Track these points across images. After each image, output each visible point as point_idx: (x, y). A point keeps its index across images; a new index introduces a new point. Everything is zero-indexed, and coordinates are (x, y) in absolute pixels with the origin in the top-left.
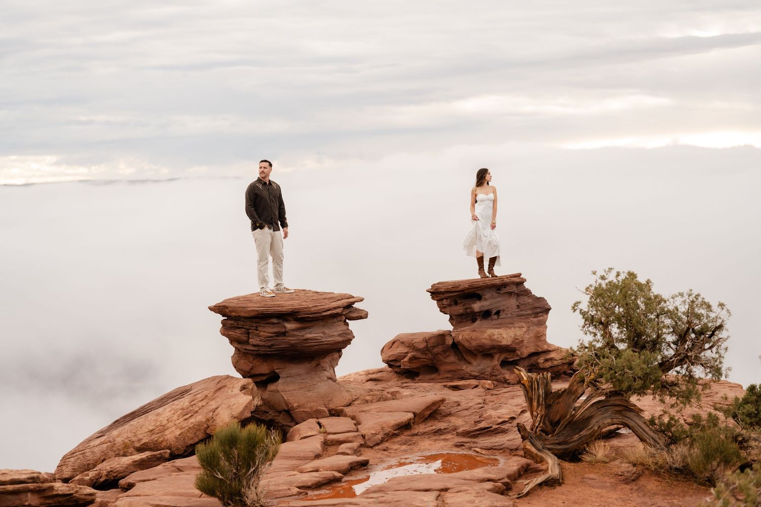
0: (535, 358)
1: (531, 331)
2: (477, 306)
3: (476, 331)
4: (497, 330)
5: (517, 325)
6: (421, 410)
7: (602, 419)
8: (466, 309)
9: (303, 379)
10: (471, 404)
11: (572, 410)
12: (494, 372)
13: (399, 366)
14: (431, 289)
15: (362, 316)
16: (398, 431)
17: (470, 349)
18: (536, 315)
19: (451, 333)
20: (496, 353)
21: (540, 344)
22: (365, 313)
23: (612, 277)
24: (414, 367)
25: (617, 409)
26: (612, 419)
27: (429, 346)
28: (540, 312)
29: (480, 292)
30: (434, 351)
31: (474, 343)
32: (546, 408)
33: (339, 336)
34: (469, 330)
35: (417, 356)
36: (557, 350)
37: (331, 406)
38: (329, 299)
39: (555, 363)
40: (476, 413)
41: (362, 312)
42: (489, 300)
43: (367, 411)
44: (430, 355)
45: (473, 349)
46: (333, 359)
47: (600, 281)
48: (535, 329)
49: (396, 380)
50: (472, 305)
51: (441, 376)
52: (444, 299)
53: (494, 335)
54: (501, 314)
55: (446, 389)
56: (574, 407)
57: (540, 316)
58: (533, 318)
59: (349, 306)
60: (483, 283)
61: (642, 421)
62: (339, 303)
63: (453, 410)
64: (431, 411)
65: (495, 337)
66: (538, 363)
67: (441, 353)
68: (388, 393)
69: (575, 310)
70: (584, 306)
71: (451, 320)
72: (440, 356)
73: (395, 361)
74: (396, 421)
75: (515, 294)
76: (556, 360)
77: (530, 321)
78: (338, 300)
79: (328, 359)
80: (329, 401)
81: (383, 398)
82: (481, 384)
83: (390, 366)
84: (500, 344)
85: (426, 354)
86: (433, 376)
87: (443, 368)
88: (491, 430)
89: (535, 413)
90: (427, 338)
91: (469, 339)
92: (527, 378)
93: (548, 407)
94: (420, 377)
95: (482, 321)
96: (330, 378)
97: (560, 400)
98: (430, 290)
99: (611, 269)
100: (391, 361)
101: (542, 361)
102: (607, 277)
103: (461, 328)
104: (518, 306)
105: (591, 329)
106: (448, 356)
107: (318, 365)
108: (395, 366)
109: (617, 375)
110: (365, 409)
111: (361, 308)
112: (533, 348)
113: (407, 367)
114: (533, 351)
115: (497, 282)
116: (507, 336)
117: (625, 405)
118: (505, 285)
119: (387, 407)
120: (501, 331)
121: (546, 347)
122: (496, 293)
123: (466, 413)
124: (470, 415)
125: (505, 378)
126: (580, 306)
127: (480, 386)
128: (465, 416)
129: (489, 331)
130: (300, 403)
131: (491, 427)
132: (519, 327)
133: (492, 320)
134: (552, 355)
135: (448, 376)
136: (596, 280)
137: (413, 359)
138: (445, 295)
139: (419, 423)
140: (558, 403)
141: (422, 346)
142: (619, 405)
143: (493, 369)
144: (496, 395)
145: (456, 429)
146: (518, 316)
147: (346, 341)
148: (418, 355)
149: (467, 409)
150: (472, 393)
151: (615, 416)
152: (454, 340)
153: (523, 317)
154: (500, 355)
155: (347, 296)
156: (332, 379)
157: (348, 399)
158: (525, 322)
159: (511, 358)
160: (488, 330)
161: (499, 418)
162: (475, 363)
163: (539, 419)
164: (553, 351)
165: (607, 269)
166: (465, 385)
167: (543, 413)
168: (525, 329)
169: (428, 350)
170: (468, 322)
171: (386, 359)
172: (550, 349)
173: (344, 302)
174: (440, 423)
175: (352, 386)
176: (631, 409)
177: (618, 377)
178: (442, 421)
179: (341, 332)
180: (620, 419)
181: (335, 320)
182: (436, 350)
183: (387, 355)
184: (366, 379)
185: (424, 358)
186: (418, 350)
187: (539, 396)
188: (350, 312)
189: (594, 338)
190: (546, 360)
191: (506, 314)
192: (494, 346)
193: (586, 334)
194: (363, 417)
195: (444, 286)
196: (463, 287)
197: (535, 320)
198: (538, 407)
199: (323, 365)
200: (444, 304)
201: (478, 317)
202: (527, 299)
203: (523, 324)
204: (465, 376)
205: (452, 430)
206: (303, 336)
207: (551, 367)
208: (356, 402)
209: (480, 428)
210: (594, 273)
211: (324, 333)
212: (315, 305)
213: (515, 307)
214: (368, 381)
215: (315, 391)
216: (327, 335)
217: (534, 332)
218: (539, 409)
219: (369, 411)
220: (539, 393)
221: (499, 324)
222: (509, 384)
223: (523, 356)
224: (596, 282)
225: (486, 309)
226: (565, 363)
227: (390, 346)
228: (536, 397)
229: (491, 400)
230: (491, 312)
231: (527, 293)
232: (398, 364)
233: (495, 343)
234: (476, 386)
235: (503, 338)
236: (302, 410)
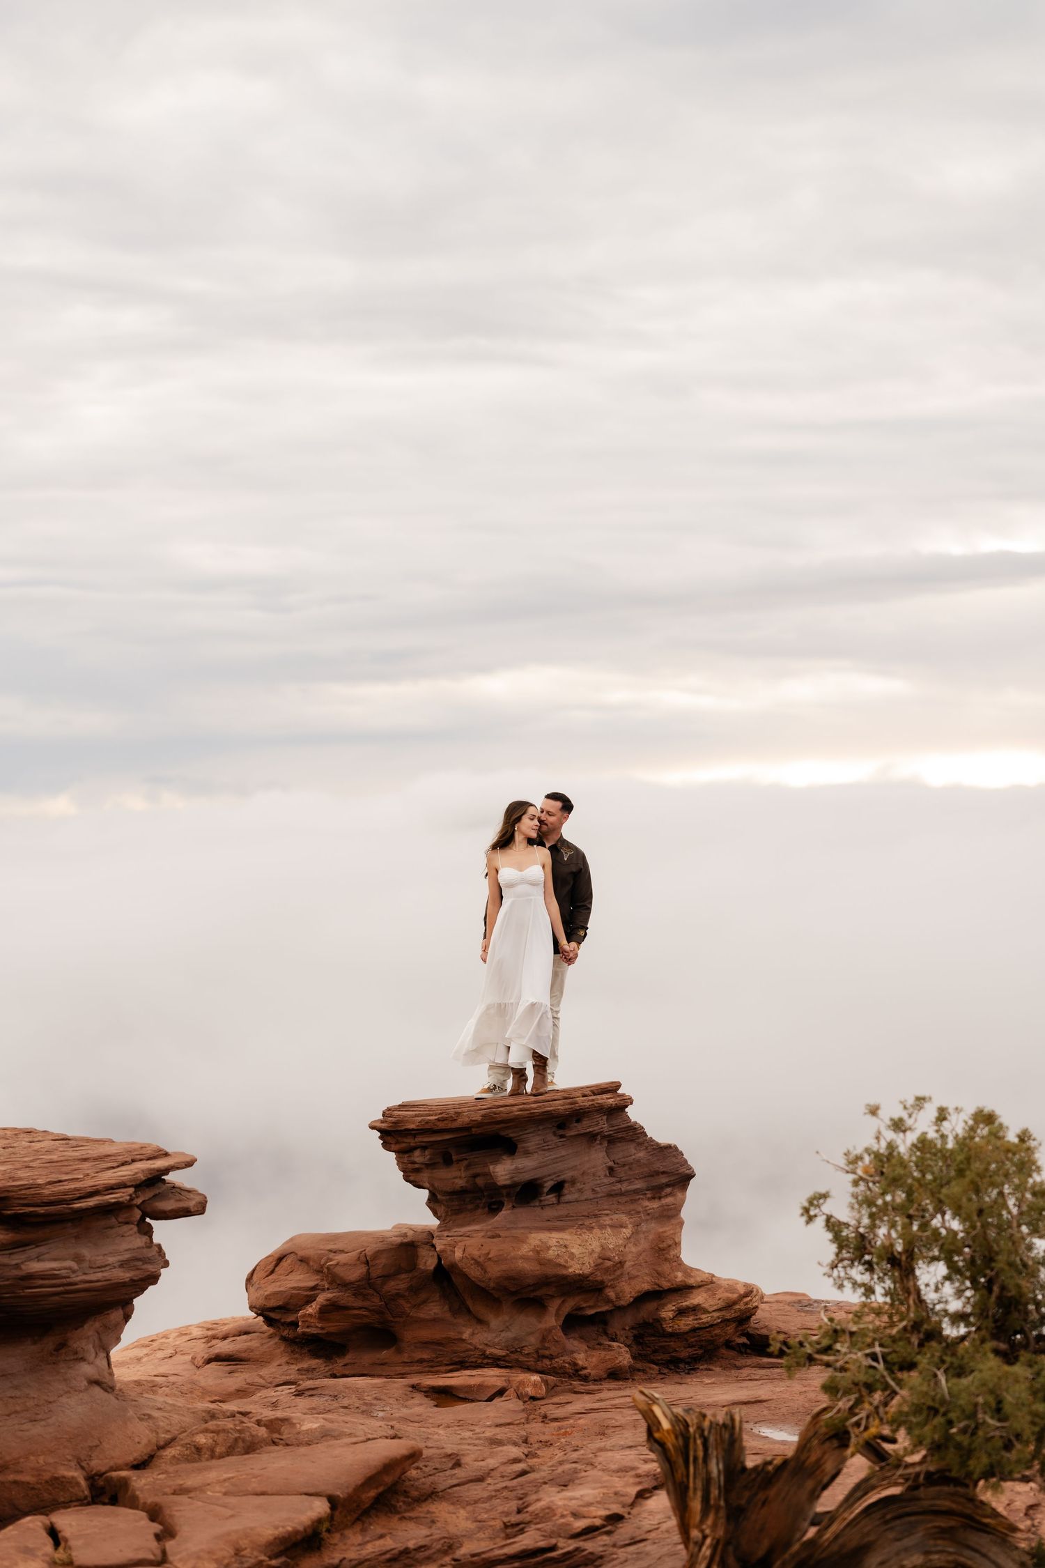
0: (651, 1306)
1: (642, 1236)
2: (503, 1170)
3: (499, 1236)
4: (555, 1235)
5: (607, 1221)
6: (350, 1490)
7: (897, 1554)
8: (475, 1176)
9: (16, 1387)
10: (492, 1462)
11: (806, 1524)
12: (547, 1349)
13: (294, 1324)
14: (382, 1122)
15: (188, 1207)
16: (282, 1559)
17: (483, 1285)
18: (656, 1192)
19: (434, 1241)
20: (552, 1297)
21: (666, 1268)
22: (198, 1199)
23: (923, 1124)
24: (332, 1330)
25: (943, 1522)
26: (927, 1553)
27: (374, 1275)
28: (668, 1185)
29: (511, 1134)
30: (386, 1288)
31: (495, 1271)
32: (728, 1518)
33: (121, 1266)
34: (482, 1234)
35: (342, 1303)
36: (709, 1283)
37: (97, 1464)
38: (95, 1159)
39: (705, 1318)
40: (505, 1493)
41: (191, 1196)
42: (536, 1155)
43: (195, 1489)
44: (376, 1300)
45: (492, 1285)
46: (106, 1327)
47: (889, 1135)
48: (653, 1228)
49: (284, 1359)
50: (491, 1167)
51: (405, 1357)
52: (415, 1148)
53: (549, 1248)
54: (565, 1191)
55: (419, 1398)
56: (811, 1515)
57: (666, 1196)
58: (649, 1199)
59: (155, 1180)
60: (521, 1110)
61: (1013, 1560)
62: (125, 1173)
63: (443, 1481)
64: (381, 1489)
65: (551, 1254)
66: (659, 1321)
67: (407, 1294)
68: (259, 1423)
69: (810, 1219)
70: (841, 1208)
71: (433, 1202)
72: (402, 1301)
73: (283, 1309)
74: (276, 1528)
75: (604, 1137)
76: (706, 1311)
77: (640, 1209)
78: (123, 1164)
79: (91, 1328)
80: (91, 1448)
81: (244, 1441)
82: (514, 1385)
83: (269, 1321)
84: (564, 1272)
85: (365, 1297)
86: (384, 1354)
87: (409, 1335)
88: (552, 1559)
89: (695, 1534)
90: (369, 1252)
91: (481, 1260)
92: (673, 1425)
93: (735, 1514)
94: (348, 1358)
95: (516, 1210)
96: (97, 1383)
97: (772, 1492)
98: (378, 1125)
99: (924, 1099)
100: (273, 1309)
101: (671, 1315)
102: (909, 1122)
103: (462, 1225)
104: (611, 1169)
105: (858, 1273)
106: (424, 1302)
107: (62, 1345)
108: (283, 1324)
109: (954, 1430)
110: (190, 1482)
111: (187, 1185)
112: (648, 1279)
113: (314, 1331)
114: (646, 1287)
115: (559, 1106)
116: (581, 1250)
117: (968, 1512)
118: (578, 1115)
119: (256, 1477)
120: (565, 1236)
121: (680, 1276)
122: (555, 1134)
123: (476, 1491)
124: (490, 1498)
125: (576, 1364)
126: (828, 1207)
127: (511, 1392)
128: (476, 1502)
129: (536, 1238)
130: (8, 1458)
131: (553, 1548)
132: (611, 1226)
133: (542, 1207)
134: (698, 1298)
135: (425, 1356)
136: (879, 1132)
137: (328, 1310)
138: (419, 1139)
139: (346, 1527)
140: (764, 1504)
141: (354, 1274)
142: (949, 1513)
143: (544, 1339)
144: (556, 1420)
145: (450, 1547)
146: (610, 1195)
147: (142, 1280)
148: (345, 1298)
149: (480, 1479)
150: (492, 1414)
151: (936, 1545)
152: (440, 1259)
153: (624, 1199)
154: (563, 1302)
155: (148, 1152)
156: (103, 1383)
157: (144, 1441)
158: (629, 1213)
159: (590, 1307)
160: (533, 1235)
161: (576, 1515)
162: (495, 1322)
163: (706, 1551)
164: (700, 1287)
165: (911, 1101)
166: (470, 1387)
167: (720, 1532)
168: (627, 1232)
169: (371, 1286)
170: (480, 1211)
171: (260, 1302)
172: (691, 1281)
173: (140, 1169)
174: (404, 1525)
175: (160, 1399)
176: (986, 1525)
177: (959, 1438)
178: (411, 1519)
179: (127, 1256)
180: (950, 1553)
181: (113, 1221)
182: (393, 1286)
183: (261, 1292)
184: (206, 1356)
185: (360, 1308)
186: (344, 1285)
187: (708, 1481)
188: (155, 1196)
189: (863, 1299)
190: (682, 1312)
191: (580, 1191)
192: (547, 1277)
193: (841, 1287)
194: (183, 1512)
195: (417, 1116)
196: (467, 1120)
197: (655, 1205)
198: (705, 1512)
199: (75, 1345)
200: (414, 1163)
201: (505, 1200)
202: (633, 1151)
203: (624, 1218)
204: (469, 1356)
205: (439, 1551)
206: (17, 1266)
207: (694, 1330)
208: (170, 1452)
209: (523, 1551)
210: (874, 1111)
211: (78, 1259)
212: (54, 1177)
213: (602, 1171)
214: (209, 1361)
215: (50, 1421)
216: (86, 1265)
217: (651, 1237)
218: (710, 1521)
219: (200, 1489)
220: (708, 1473)
221: (559, 1219)
222: (585, 1379)
223: (622, 1303)
224: (878, 1138)
225: (527, 1177)
226: (728, 1320)
227: (271, 1267)
228: (699, 1484)
229: (543, 1438)
230: (541, 1186)
231: (635, 1133)
232: (291, 1318)
233: (550, 1271)
234: (501, 1392)
235: (572, 1256)
236: (11, 1477)
